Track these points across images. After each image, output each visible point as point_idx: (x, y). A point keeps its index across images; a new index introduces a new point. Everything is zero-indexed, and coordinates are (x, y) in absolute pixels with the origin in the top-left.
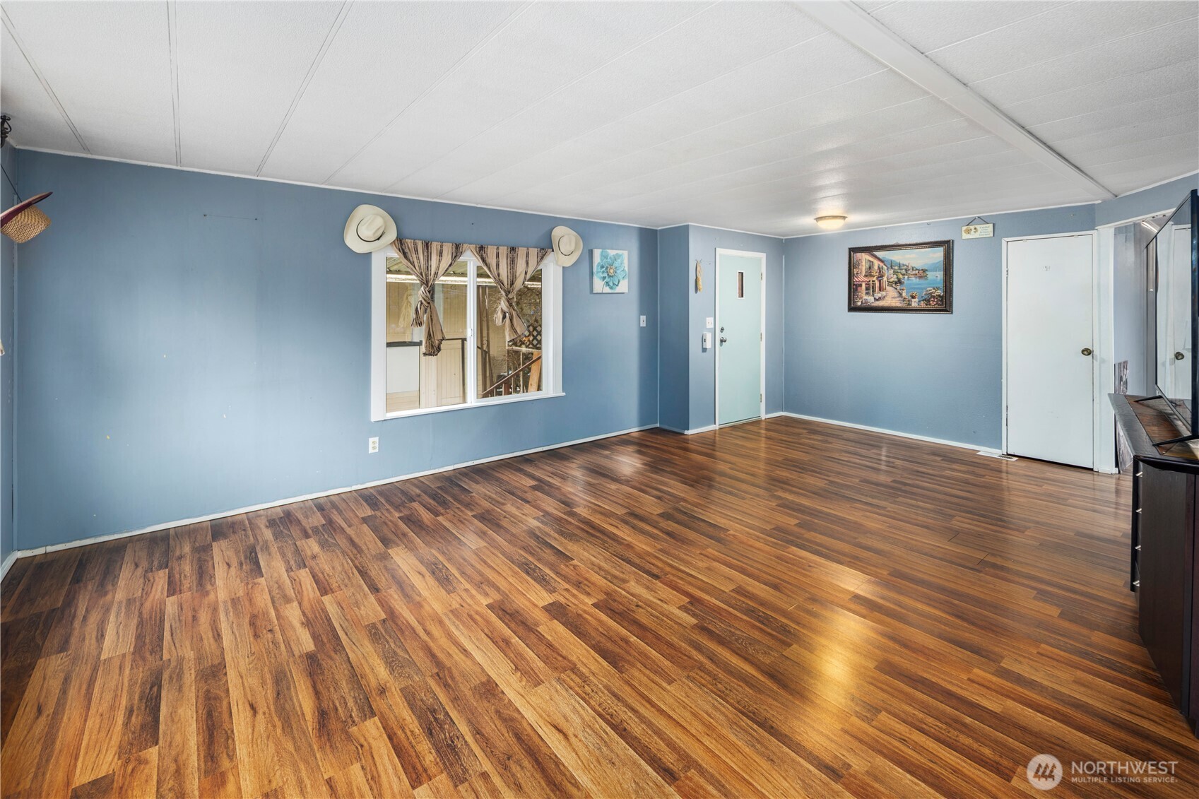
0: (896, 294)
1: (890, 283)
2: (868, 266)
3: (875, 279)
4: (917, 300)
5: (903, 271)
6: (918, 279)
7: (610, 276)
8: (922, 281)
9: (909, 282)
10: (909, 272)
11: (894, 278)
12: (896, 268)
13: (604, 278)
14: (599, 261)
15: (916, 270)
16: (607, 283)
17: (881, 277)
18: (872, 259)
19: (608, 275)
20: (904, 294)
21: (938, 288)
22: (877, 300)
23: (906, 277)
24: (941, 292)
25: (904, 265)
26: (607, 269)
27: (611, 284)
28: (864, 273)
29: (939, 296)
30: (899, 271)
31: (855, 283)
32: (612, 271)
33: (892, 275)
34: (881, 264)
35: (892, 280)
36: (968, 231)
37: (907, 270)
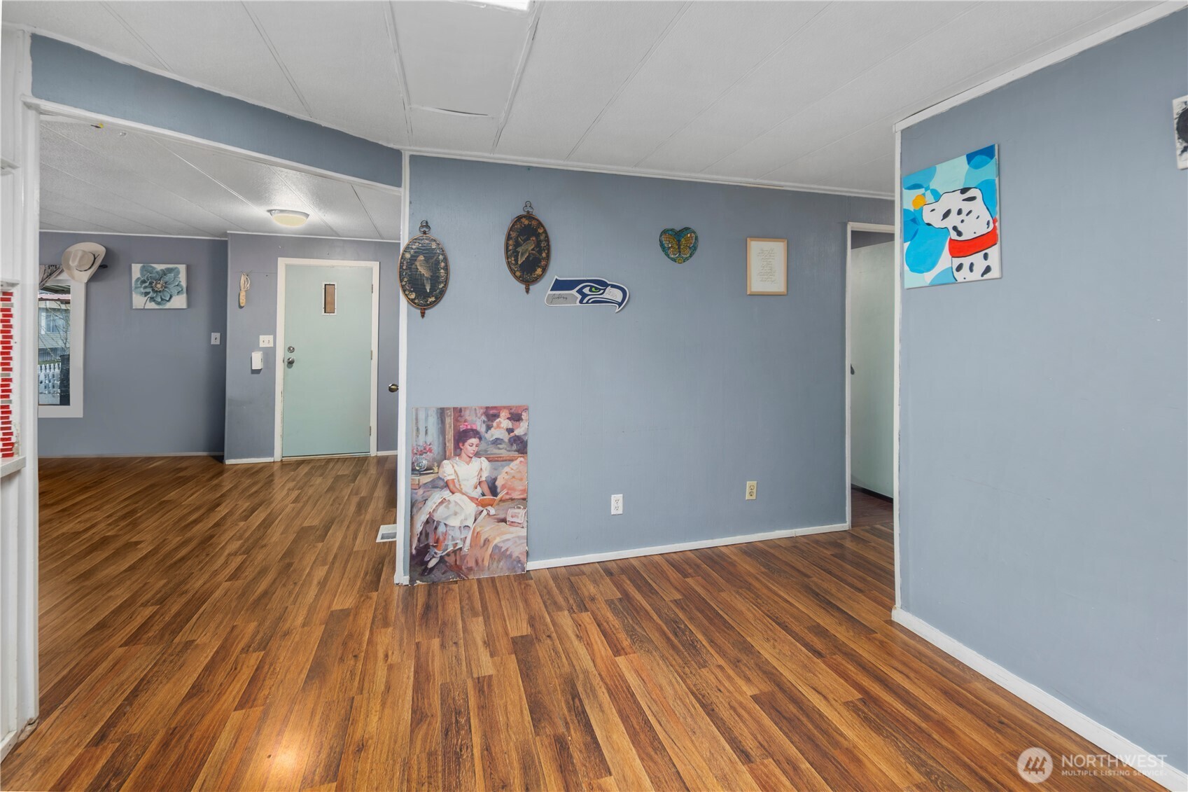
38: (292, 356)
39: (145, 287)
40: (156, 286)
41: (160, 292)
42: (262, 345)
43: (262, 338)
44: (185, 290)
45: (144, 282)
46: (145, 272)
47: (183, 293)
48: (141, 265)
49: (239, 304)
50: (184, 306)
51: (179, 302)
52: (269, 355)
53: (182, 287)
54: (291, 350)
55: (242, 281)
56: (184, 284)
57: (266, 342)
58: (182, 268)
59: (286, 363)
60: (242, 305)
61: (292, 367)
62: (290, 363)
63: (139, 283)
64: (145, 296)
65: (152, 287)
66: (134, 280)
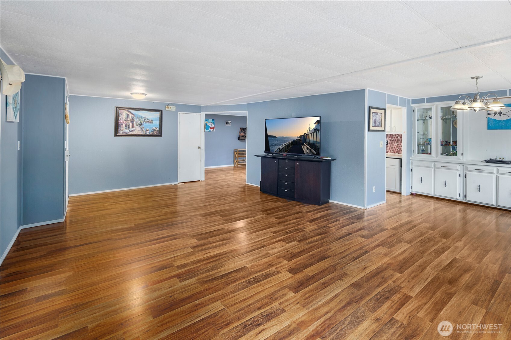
0: (140, 129)
1: (137, 124)
2: (126, 116)
3: (130, 122)
4: (149, 132)
5: (143, 120)
6: (149, 124)
8: (151, 124)
9: (146, 124)
10: (146, 120)
11: (139, 122)
12: (140, 118)
15: (149, 120)
17: (132, 121)
18: (128, 113)
20: (143, 129)
21: (157, 128)
22: (131, 131)
23: (144, 122)
24: (158, 129)
25: (143, 117)
28: (124, 119)
29: (158, 130)
30: (141, 119)
31: (119, 123)
33: (138, 121)
34: (133, 116)
35: (138, 123)
36: (168, 108)
37: (145, 120)
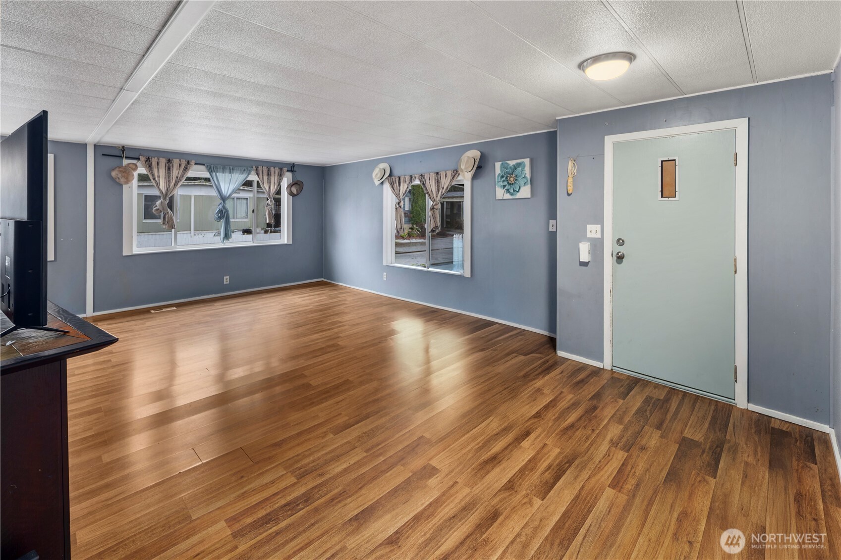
7: (510, 184)
13: (504, 186)
14: (499, 172)
16: (508, 190)
19: (508, 183)
26: (507, 178)
27: (512, 191)
32: (512, 179)
38: (622, 250)
39: (504, 181)
40: (510, 180)
41: (512, 184)
42: (589, 235)
43: (589, 227)
44: (529, 181)
45: (503, 177)
46: (503, 169)
47: (528, 184)
48: (501, 163)
49: (567, 191)
50: (529, 196)
51: (525, 192)
52: (597, 246)
53: (527, 179)
54: (620, 242)
55: (570, 167)
56: (528, 176)
57: (594, 231)
58: (527, 161)
59: (615, 258)
60: (570, 192)
61: (622, 262)
62: (620, 258)
63: (499, 178)
64: (504, 189)
65: (507, 180)
66: (496, 176)
